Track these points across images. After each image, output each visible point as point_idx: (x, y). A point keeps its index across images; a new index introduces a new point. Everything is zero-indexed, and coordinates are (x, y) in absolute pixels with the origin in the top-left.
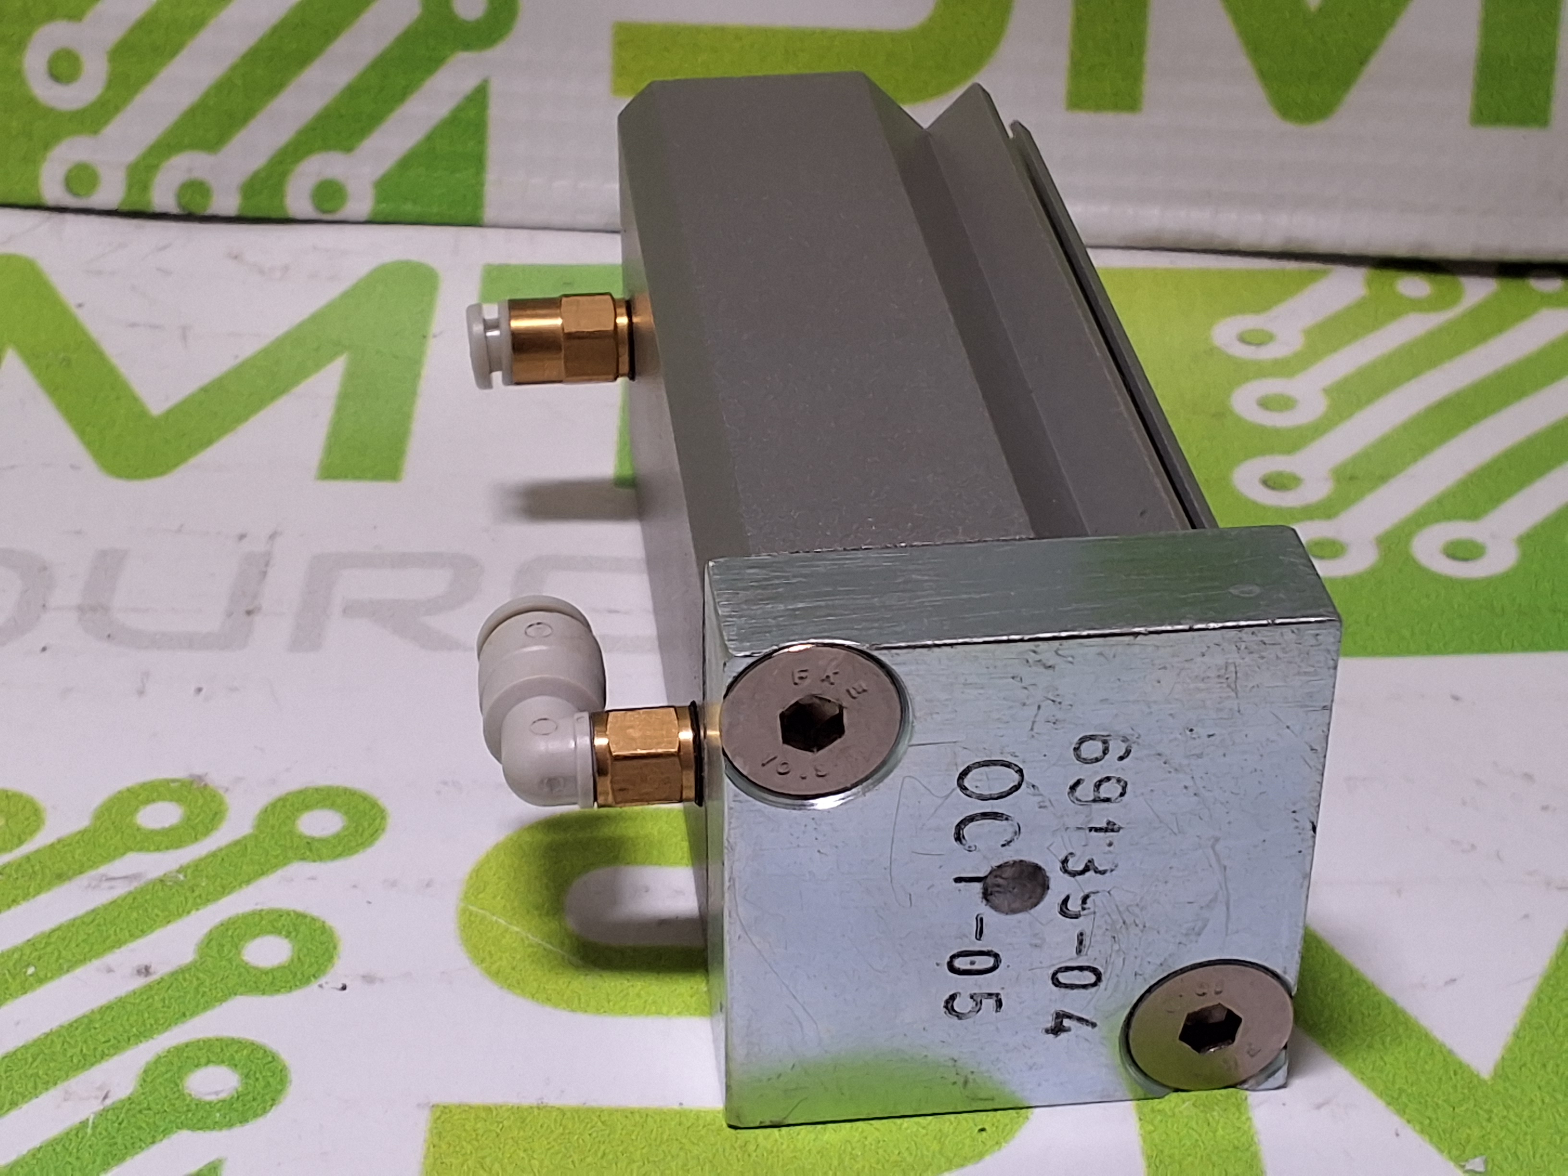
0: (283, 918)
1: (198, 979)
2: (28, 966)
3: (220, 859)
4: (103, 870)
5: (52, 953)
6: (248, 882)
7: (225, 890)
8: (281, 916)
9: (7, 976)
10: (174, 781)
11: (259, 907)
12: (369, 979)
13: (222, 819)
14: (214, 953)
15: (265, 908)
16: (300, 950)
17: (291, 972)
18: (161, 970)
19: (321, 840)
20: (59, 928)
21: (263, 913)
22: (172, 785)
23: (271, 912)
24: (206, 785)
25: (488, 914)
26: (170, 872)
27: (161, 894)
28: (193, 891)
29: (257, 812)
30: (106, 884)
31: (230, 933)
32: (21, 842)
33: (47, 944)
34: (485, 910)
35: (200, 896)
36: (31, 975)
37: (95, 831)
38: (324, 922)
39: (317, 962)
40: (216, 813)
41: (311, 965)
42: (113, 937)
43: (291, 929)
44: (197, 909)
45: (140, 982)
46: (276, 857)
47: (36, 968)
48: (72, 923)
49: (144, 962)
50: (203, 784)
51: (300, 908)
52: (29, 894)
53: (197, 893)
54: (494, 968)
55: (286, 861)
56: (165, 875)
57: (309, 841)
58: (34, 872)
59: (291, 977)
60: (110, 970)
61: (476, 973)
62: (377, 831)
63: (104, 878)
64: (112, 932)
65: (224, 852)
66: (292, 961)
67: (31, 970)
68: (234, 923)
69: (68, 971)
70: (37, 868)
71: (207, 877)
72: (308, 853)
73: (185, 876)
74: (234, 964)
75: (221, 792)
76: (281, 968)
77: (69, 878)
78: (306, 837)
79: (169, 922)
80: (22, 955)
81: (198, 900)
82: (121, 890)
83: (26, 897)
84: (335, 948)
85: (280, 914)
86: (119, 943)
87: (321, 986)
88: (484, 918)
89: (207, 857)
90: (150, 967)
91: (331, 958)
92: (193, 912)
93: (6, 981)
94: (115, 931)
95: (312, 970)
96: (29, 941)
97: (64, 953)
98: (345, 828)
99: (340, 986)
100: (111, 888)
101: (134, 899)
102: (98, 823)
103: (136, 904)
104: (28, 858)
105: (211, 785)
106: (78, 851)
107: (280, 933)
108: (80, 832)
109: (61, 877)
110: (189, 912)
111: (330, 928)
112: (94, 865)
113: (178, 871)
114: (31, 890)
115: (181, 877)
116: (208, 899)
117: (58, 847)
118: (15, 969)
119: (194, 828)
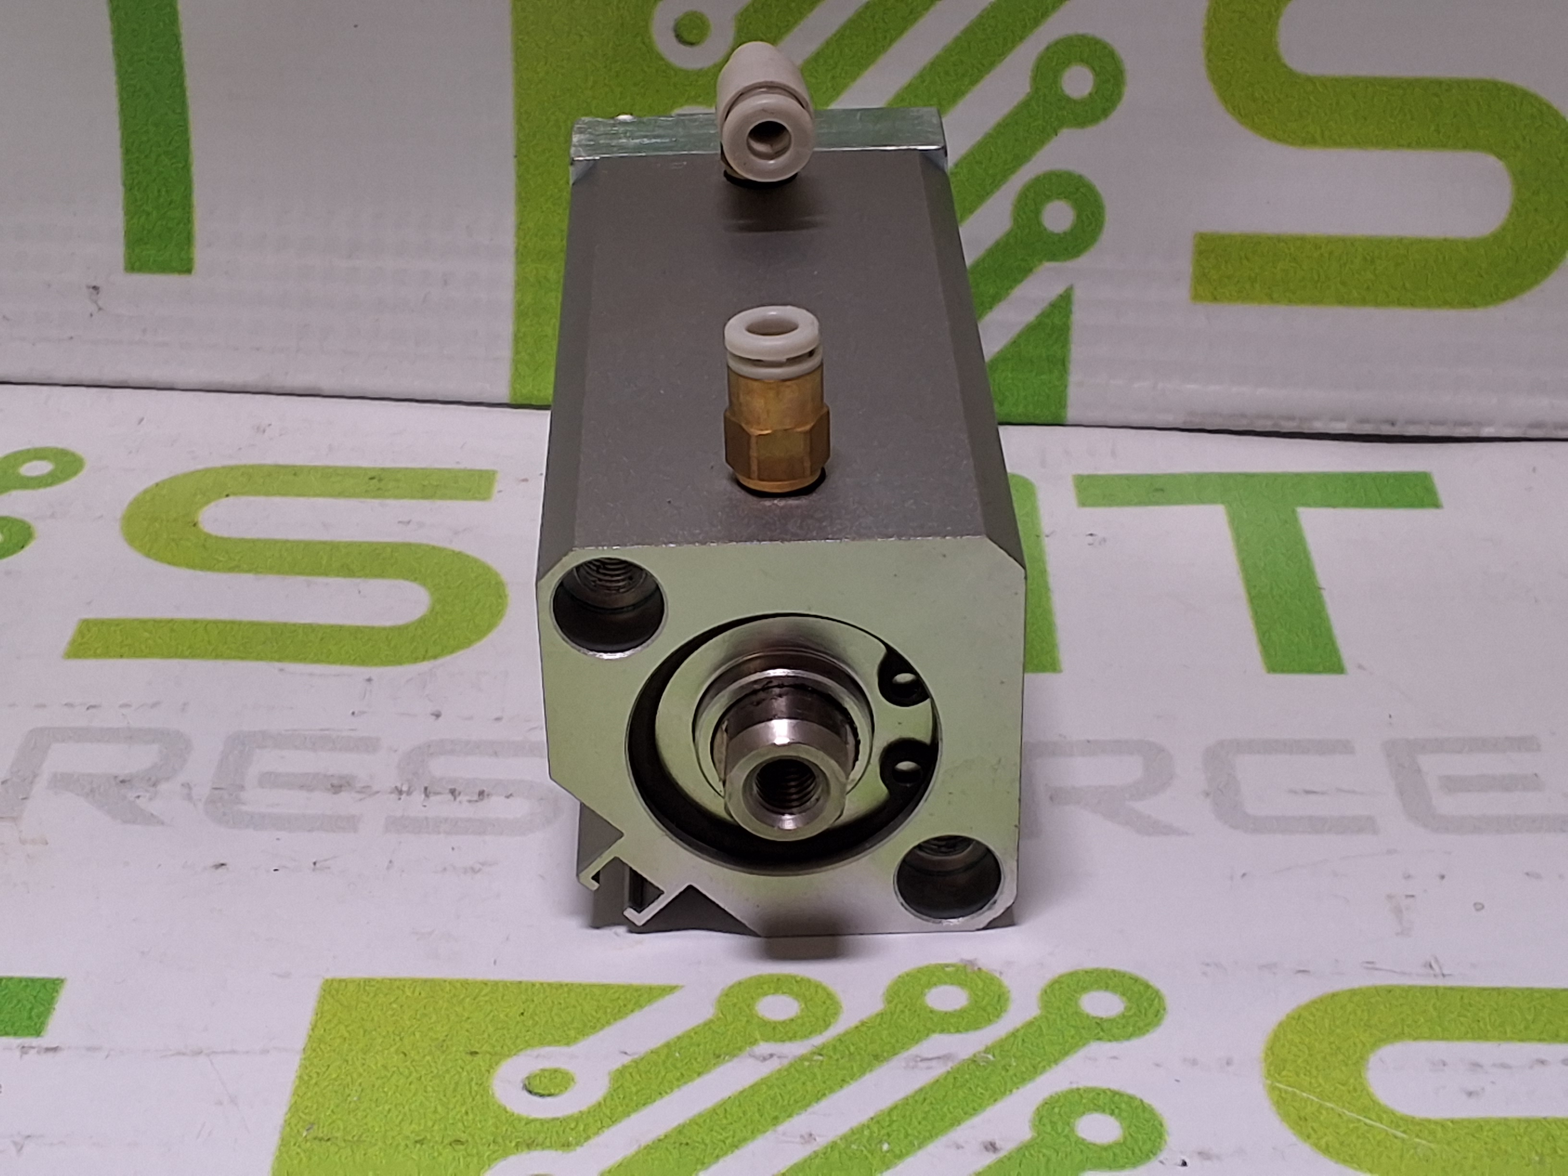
0: (1102, 1096)
1: (1044, 1155)
2: (881, 1142)
3: (1020, 1040)
4: (915, 1050)
5: (898, 1130)
6: (1056, 1062)
7: (1035, 1071)
8: (1099, 1094)
9: (865, 1152)
10: (947, 966)
11: (1075, 1086)
12: (1204, 1155)
13: (1007, 1000)
14: (1048, 1128)
15: (1080, 1086)
16: (1130, 1127)
17: (1129, 1149)
18: (1007, 1147)
19: (1111, 1021)
20: (895, 1107)
21: (1081, 1092)
22: (947, 969)
23: (1088, 1090)
24: (979, 969)
25: (1298, 1092)
26: (979, 1052)
27: (978, 1073)
28: (1007, 1071)
29: (1039, 993)
30: (922, 1065)
31: (1056, 1110)
32: (827, 1026)
33: (892, 1122)
34: (1293, 1087)
35: (1015, 1075)
36: (887, 1152)
37: (892, 1014)
38: (1141, 1101)
39: (1150, 1139)
40: (999, 996)
41: (1144, 1143)
42: (949, 1115)
43: (1113, 1107)
44: (1018, 1088)
45: (990, 1159)
46: (1073, 1037)
47: (889, 1144)
48: (906, 1101)
49: (989, 1138)
50: (976, 968)
51: (1115, 1087)
52: (854, 1075)
53: (1011, 1072)
54: (1323, 1142)
55: (1085, 1042)
56: (975, 1056)
57: (1098, 1021)
58: (851, 1054)
59: (1130, 1153)
60: (959, 1147)
61: (1304, 1149)
62: (1158, 1011)
63: (919, 1059)
64: (945, 1109)
65: (1022, 1031)
66: (1125, 1138)
67: (885, 1147)
68: (1057, 1102)
69: (920, 1147)
70: (852, 1049)
71: (1015, 1057)
72: (1101, 1034)
73: (994, 1056)
74: (1073, 1140)
75: (998, 975)
76: (1117, 1144)
77: (886, 1059)
78: (1094, 1018)
79: (995, 1100)
80: (872, 1133)
81: (1014, 1078)
82: (939, 1070)
83: (853, 1077)
84: (1161, 1125)
85: (1099, 1092)
86: (956, 1122)
87: (1161, 1162)
88: (1294, 1094)
89: (1007, 1038)
90: (995, 1144)
91: (1161, 1136)
92: (1014, 1091)
93: (867, 1158)
94: (948, 1109)
95: (1148, 1146)
96: (872, 1119)
97: (910, 1131)
98: (1127, 1009)
99: (1181, 1163)
100: (929, 1068)
101: (955, 1078)
102: (892, 1005)
103: (958, 1084)
104: (840, 1039)
105: (984, 969)
106: (885, 1033)
107: (1104, 1111)
108: (877, 1015)
109: (878, 1058)
110: (1011, 1091)
111: (1150, 1106)
112: (904, 1047)
113: (987, 1050)
114: (855, 1069)
115: (990, 1057)
116: (1023, 1078)
117: (864, 1029)
118: (870, 1145)
119: (984, 1010)
